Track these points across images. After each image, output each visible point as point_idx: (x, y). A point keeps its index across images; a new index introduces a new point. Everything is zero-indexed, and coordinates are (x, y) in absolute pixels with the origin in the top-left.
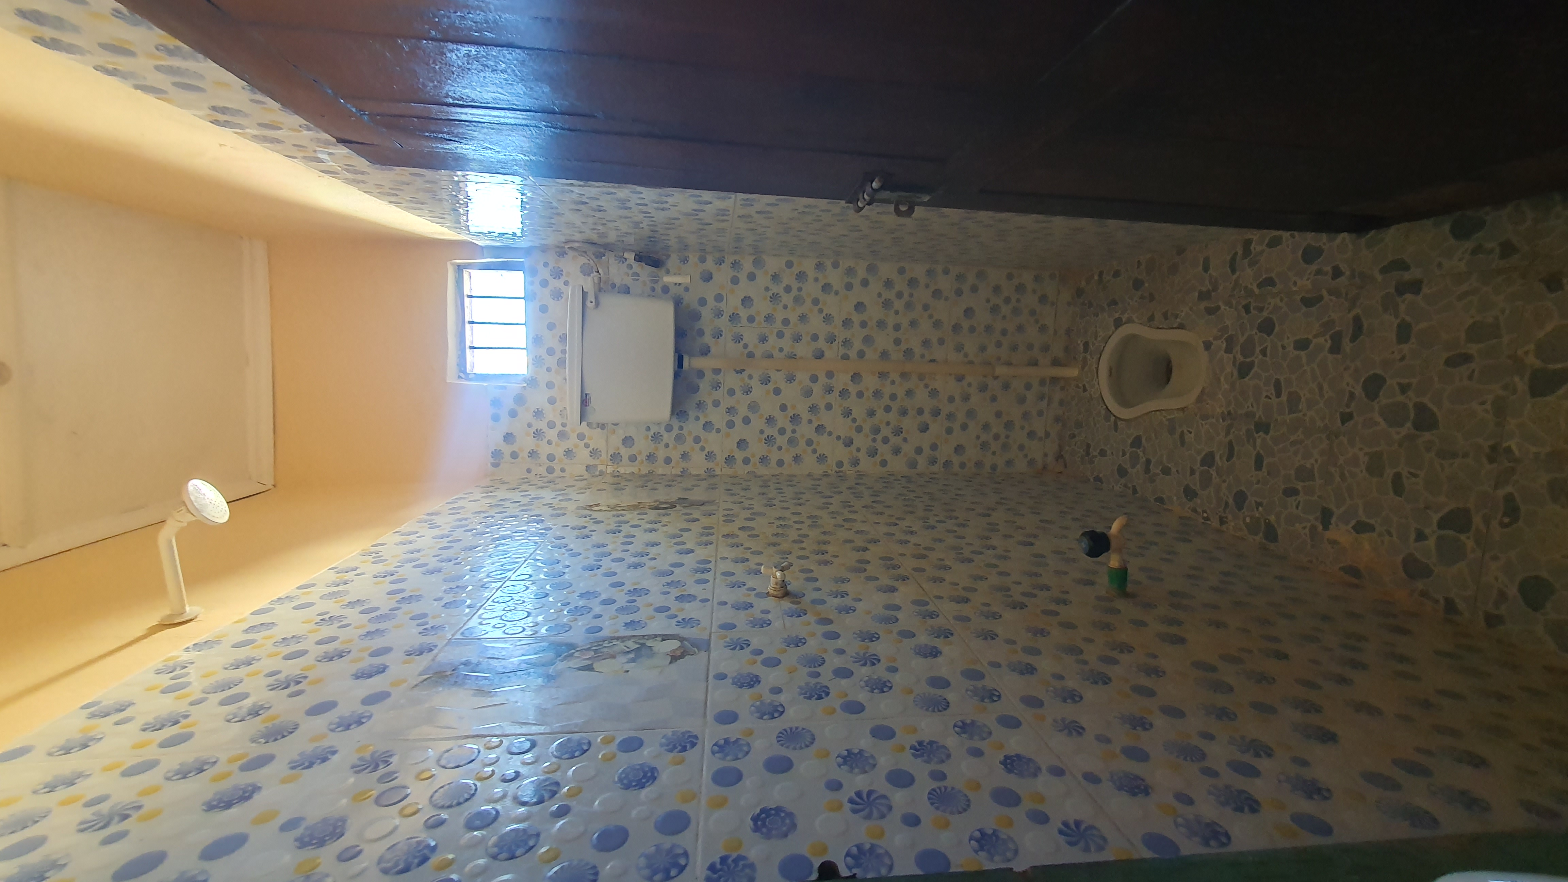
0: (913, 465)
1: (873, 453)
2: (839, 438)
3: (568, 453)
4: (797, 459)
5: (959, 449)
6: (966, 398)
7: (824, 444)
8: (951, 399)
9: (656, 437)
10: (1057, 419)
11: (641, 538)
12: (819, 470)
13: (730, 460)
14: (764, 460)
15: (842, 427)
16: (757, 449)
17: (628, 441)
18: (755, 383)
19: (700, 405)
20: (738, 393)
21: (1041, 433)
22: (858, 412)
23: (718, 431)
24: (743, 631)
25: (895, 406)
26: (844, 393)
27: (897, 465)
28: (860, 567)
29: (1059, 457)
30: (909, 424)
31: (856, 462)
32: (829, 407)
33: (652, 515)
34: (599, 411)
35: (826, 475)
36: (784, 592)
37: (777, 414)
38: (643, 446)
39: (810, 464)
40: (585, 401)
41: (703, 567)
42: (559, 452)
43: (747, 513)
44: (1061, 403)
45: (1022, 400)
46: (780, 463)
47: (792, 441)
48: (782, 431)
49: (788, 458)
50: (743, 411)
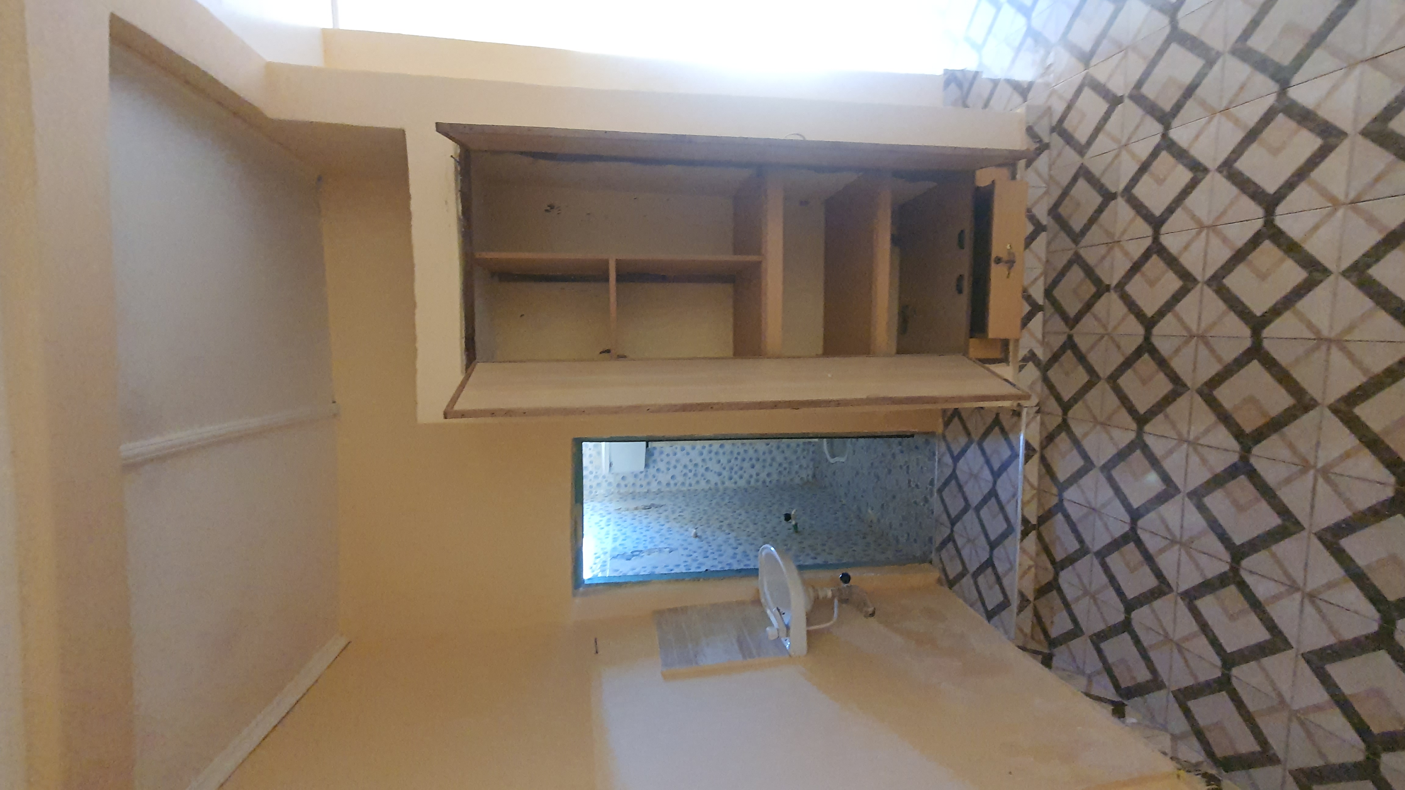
0: (749, 482)
1: (731, 478)
2: (715, 472)
3: (599, 484)
4: (698, 482)
5: (769, 475)
6: (771, 452)
7: (709, 476)
8: (764, 453)
9: (636, 476)
10: (812, 460)
11: (645, 522)
12: (707, 487)
13: (668, 484)
14: (683, 484)
15: (717, 468)
16: (680, 479)
17: (623, 478)
18: (678, 451)
19: (655, 461)
20: (671, 455)
21: (805, 466)
22: (724, 460)
23: (663, 472)
24: (686, 545)
25: (739, 457)
26: (717, 453)
27: (742, 483)
28: (720, 528)
29: (814, 476)
30: (746, 465)
31: (723, 483)
32: (711, 459)
33: (644, 511)
34: (616, 468)
35: (710, 489)
36: (696, 536)
37: (688, 463)
38: (631, 480)
39: (703, 484)
40: (611, 465)
41: (669, 529)
42: (594, 484)
43: (679, 510)
44: (813, 452)
45: (796, 452)
46: (690, 485)
47: (695, 475)
48: (690, 471)
49: (693, 482)
50: (673, 463)
